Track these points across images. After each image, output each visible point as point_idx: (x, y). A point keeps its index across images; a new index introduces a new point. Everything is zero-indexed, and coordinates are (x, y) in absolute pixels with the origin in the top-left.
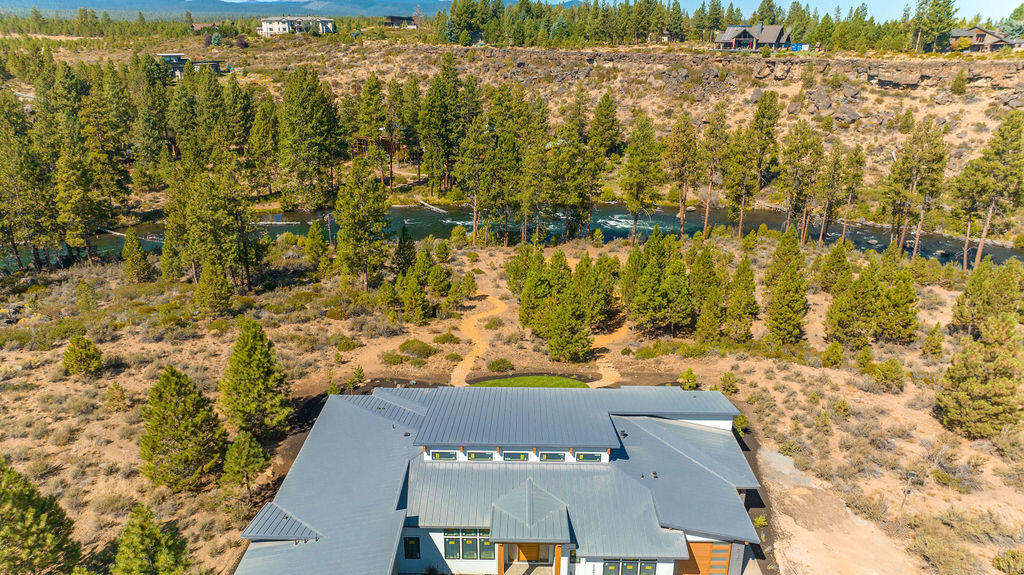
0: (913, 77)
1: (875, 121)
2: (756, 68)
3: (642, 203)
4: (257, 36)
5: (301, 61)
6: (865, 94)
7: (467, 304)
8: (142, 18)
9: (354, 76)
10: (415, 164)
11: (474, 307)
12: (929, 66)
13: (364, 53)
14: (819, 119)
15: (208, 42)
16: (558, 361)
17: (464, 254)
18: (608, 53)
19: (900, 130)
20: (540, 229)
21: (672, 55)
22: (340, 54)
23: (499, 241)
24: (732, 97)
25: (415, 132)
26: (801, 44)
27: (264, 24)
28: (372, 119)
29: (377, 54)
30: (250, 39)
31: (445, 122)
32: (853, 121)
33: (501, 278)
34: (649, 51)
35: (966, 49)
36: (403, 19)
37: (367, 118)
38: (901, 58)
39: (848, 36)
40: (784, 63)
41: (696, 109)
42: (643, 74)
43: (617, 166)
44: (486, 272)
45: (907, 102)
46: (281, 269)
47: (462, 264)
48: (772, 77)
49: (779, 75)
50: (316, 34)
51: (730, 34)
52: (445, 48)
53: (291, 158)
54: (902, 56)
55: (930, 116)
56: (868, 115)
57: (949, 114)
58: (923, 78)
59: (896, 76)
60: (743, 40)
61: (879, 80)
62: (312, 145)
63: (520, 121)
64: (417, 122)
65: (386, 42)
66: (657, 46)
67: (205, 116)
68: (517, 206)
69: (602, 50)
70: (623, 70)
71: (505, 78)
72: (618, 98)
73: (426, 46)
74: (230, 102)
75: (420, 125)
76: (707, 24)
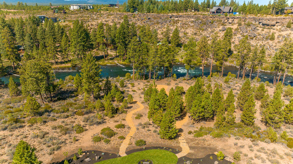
0: (274, 23)
1: (262, 37)
2: (223, 20)
3: (190, 66)
4: (69, 10)
5: (82, 18)
6: (258, 28)
7: (129, 105)
8: (37, 5)
9: (98, 22)
10: (115, 50)
11: (132, 107)
12: (279, 19)
13: (101, 15)
14: (244, 36)
15: (54, 12)
16: (164, 138)
17: (129, 83)
18: (176, 15)
19: (270, 39)
20: (155, 75)
21: (196, 16)
22: (94, 16)
23: (141, 79)
24: (215, 29)
25: (115, 41)
26: (236, 12)
27: (71, 7)
28: (101, 37)
29: (105, 16)
30: (67, 11)
31: (124, 38)
32: (255, 37)
33: (142, 94)
34: (188, 15)
35: (290, 13)
36: (114, 5)
37: (99, 36)
38: (269, 17)
39: (251, 10)
40: (232, 18)
41: (204, 33)
42: (187, 22)
43: (180, 51)
44: (137, 91)
45: (272, 31)
46: (65, 90)
47: (129, 88)
48: (228, 22)
49: (230, 22)
50: (87, 10)
51: (214, 9)
52: (126, 14)
53: (74, 49)
54: (270, 16)
55: (280, 35)
56: (259, 35)
57: (286, 34)
58: (277, 23)
59: (268, 22)
60: (219, 11)
61: (263, 24)
62: (80, 45)
63: (148, 37)
64: (116, 37)
65: (108, 12)
66: (191, 13)
67: (48, 36)
68: (147, 67)
69: (174, 14)
70: (181, 21)
71: (144, 23)
72: (179, 29)
73: (120, 13)
74: (57, 31)
75: (116, 38)
76: (206, 6)
